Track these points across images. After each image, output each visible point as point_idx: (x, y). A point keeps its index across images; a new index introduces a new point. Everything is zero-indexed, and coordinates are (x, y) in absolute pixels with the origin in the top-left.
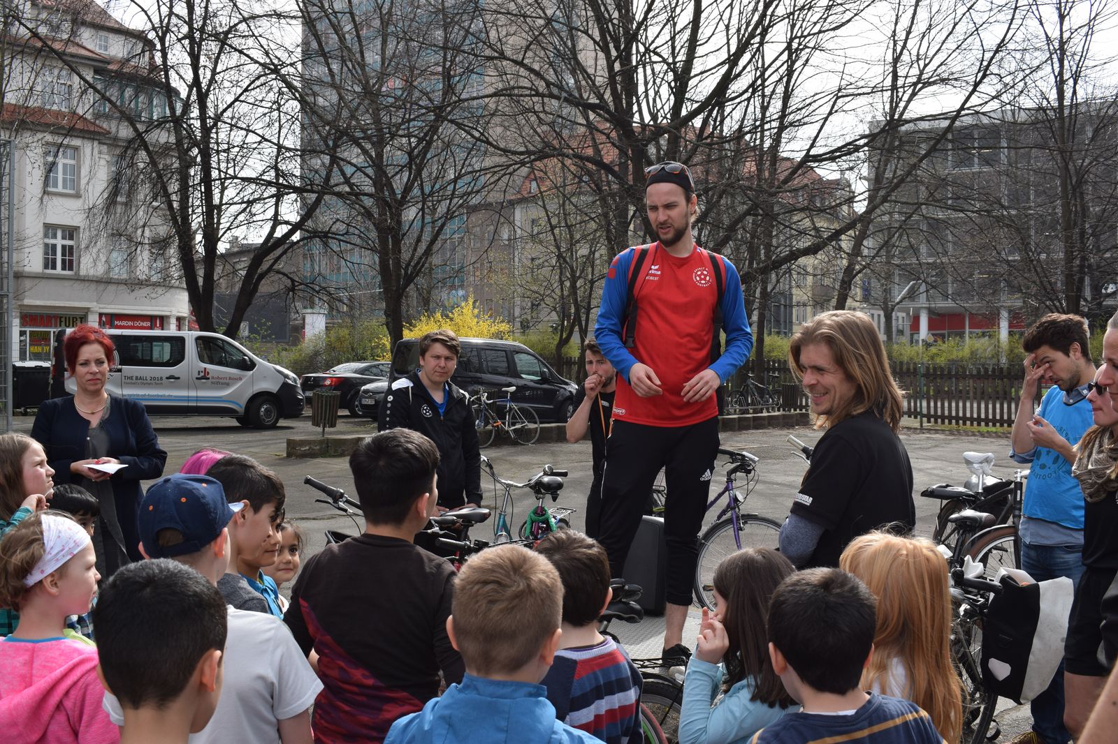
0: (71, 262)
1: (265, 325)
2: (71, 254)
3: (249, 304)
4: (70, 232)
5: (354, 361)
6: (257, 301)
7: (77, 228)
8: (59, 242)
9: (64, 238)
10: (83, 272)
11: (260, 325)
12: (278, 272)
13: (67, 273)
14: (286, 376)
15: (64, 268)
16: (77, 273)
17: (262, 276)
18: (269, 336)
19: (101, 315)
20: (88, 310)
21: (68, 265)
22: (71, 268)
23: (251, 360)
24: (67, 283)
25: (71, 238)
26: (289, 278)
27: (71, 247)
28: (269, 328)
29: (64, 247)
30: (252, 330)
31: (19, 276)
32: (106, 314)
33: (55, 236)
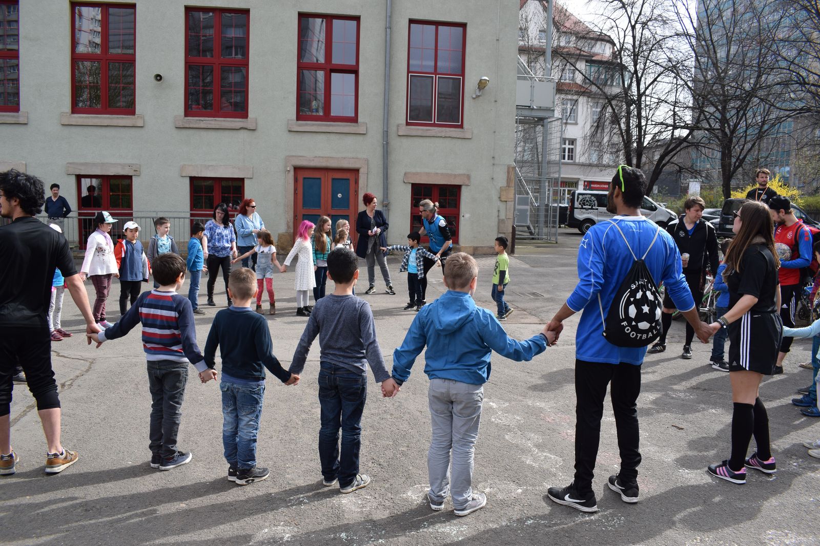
0: (572, 156)
1: (665, 188)
2: (572, 152)
3: (657, 179)
4: (572, 142)
5: (711, 208)
6: (662, 176)
7: (575, 140)
8: (567, 146)
9: (569, 144)
10: (577, 161)
11: (662, 189)
12: (672, 163)
13: (570, 161)
14: (671, 214)
15: (569, 159)
16: (575, 162)
17: (664, 165)
18: (667, 194)
19: (585, 181)
20: (579, 179)
21: (571, 157)
22: (572, 159)
23: (655, 206)
24: (570, 167)
25: (573, 144)
26: (678, 165)
27: (572, 149)
28: (667, 190)
29: (569, 149)
30: (659, 191)
31: (549, 162)
32: (587, 181)
33: (565, 144)
